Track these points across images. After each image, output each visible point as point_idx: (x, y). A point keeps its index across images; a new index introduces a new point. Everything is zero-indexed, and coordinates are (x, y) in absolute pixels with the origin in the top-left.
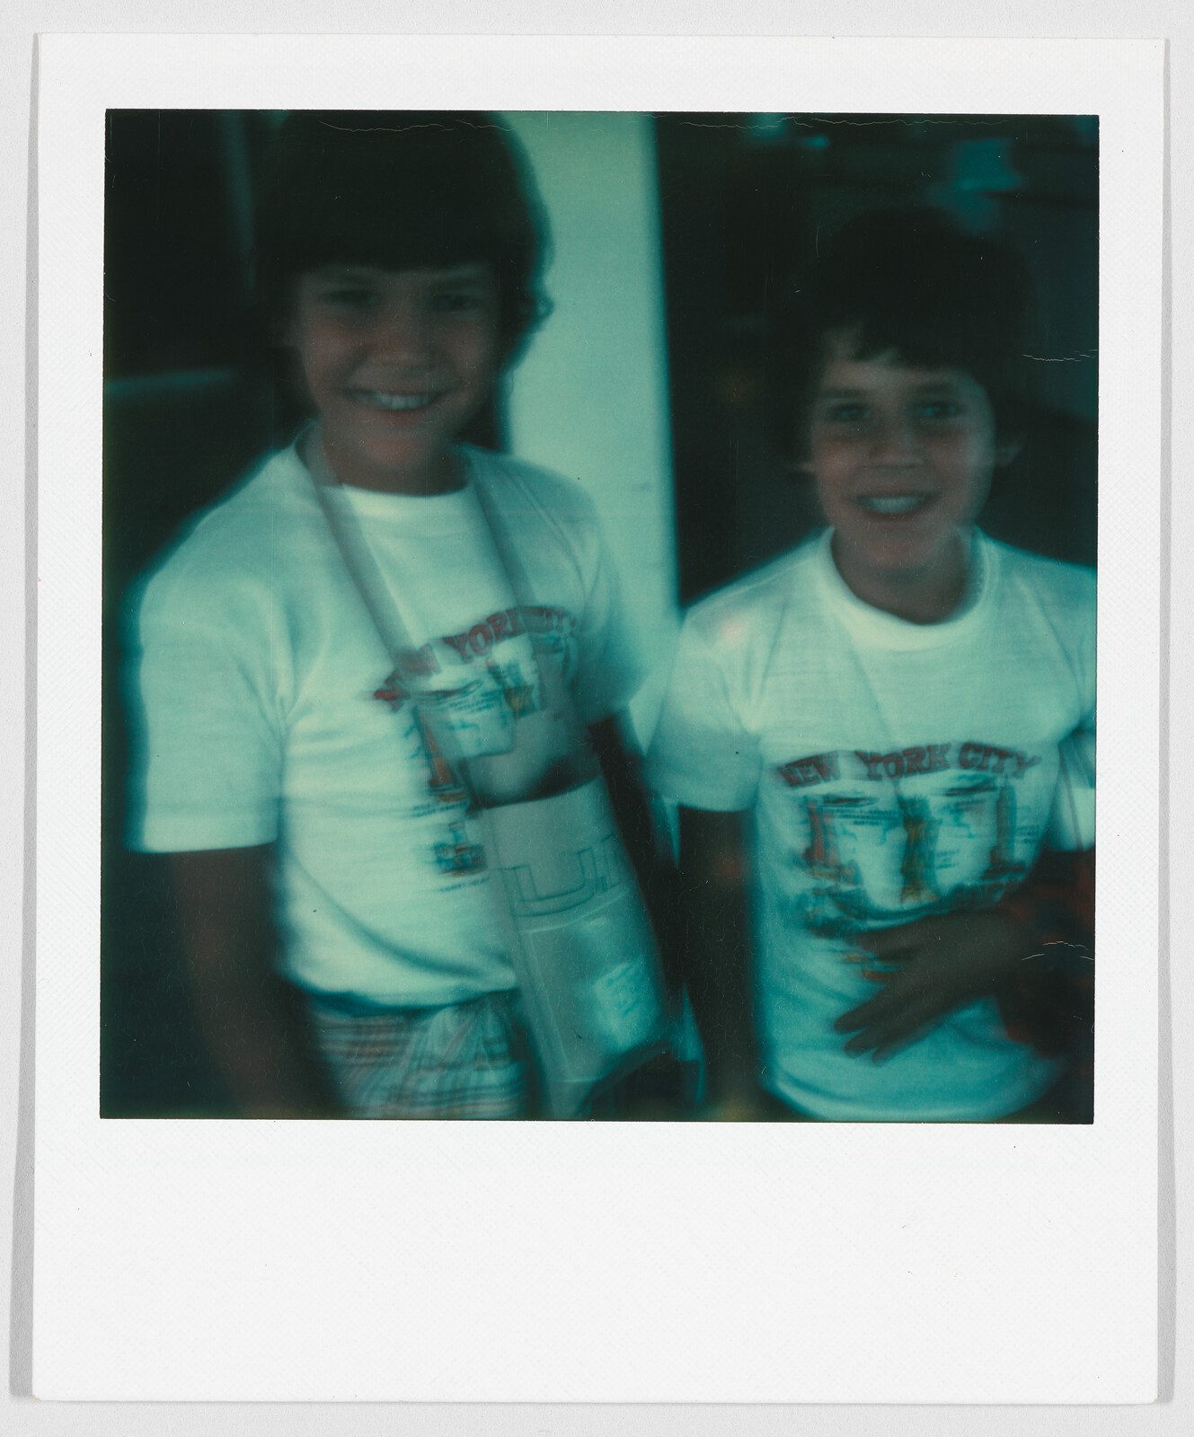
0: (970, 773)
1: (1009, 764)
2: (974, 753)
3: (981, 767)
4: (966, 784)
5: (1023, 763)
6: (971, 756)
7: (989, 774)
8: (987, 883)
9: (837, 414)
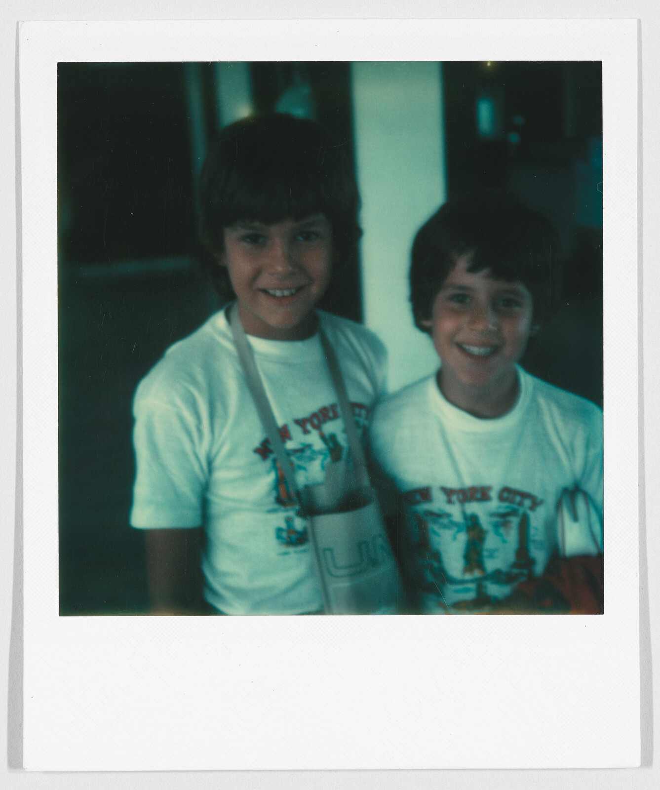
0: (506, 504)
1: (527, 503)
2: (507, 493)
3: (512, 502)
4: (502, 511)
5: (536, 503)
6: (505, 495)
7: (515, 506)
8: (515, 571)
9: (452, 298)
